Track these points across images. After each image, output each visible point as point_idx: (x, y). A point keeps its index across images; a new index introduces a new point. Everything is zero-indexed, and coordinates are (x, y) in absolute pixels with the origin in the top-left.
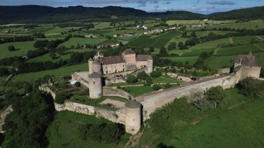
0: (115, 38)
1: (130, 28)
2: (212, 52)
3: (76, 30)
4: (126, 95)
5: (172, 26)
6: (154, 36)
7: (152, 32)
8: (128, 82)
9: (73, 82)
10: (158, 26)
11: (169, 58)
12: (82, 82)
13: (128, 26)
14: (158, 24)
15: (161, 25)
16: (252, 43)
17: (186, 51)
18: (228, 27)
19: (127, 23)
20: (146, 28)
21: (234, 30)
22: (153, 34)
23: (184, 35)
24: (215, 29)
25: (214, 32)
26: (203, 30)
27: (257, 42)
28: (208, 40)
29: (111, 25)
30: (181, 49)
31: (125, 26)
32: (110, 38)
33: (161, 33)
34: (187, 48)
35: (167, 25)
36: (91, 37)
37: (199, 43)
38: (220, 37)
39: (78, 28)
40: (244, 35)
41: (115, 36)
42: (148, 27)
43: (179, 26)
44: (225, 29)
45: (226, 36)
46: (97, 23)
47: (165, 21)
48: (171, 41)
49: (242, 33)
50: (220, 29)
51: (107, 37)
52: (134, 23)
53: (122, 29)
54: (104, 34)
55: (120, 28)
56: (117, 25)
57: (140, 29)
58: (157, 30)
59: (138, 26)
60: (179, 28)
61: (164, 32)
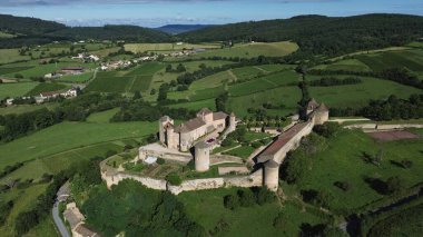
1: (66, 58)
5: (141, 55)
6: (123, 73)
7: (115, 66)
13: (60, 55)
14: (114, 50)
16: (259, 77)
18: (217, 55)
19: (54, 50)
20: (96, 59)
21: (225, 59)
22: (119, 69)
23: (169, 69)
24: (204, 59)
25: (205, 63)
26: (189, 60)
29: (22, 54)
31: (53, 56)
33: (130, 66)
35: (130, 53)
37: (194, 79)
40: (241, 66)
41: (49, 76)
42: (99, 56)
43: (153, 54)
44: (216, 59)
45: (223, 69)
47: (120, 45)
49: (238, 63)
50: (209, 59)
51: (34, 79)
52: (68, 50)
53: (52, 62)
54: (21, 73)
55: (48, 60)
56: (36, 55)
57: (88, 61)
58: (120, 62)
59: (80, 56)
60: (155, 57)
61: (133, 65)
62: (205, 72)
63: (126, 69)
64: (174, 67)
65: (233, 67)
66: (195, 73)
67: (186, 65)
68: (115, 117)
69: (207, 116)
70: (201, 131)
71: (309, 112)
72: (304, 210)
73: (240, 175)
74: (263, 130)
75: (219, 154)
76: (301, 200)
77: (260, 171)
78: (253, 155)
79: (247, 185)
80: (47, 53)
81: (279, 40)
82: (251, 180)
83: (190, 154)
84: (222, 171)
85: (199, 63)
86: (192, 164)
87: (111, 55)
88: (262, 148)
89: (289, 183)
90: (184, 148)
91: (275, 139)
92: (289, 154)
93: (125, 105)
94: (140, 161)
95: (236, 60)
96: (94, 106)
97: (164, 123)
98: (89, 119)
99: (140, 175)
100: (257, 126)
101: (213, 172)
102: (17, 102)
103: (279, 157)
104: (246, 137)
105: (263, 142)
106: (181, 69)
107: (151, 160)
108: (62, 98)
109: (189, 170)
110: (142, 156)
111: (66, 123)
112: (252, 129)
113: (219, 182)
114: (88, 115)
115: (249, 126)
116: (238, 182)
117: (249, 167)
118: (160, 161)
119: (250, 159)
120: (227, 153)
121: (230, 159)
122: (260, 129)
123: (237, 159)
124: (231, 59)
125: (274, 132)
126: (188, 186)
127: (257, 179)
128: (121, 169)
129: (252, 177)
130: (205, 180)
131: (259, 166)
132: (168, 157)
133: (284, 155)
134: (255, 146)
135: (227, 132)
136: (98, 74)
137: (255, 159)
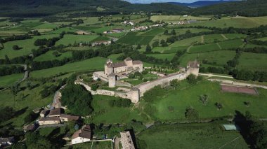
0: (106, 35)
1: (118, 23)
2: (186, 50)
3: (66, 26)
4: (129, 85)
5: (156, 23)
6: (140, 34)
7: (138, 29)
8: (130, 78)
9: (95, 78)
10: (144, 22)
11: (153, 56)
12: (101, 78)
13: (116, 22)
14: (143, 19)
15: (146, 21)
16: (215, 42)
17: (167, 48)
18: (202, 25)
19: (115, 18)
20: (132, 24)
21: (206, 28)
22: (140, 31)
23: (166, 33)
24: (191, 27)
25: (191, 30)
26: (182, 28)
27: (219, 41)
28: (185, 38)
29: (100, 20)
30: (163, 46)
31: (113, 22)
32: (101, 35)
33: (147, 30)
34: (167, 46)
35: (151, 21)
37: (177, 40)
38: (195, 35)
39: (68, 23)
41: (105, 32)
42: (134, 22)
43: (162, 22)
44: (200, 27)
45: (199, 35)
46: (85, 18)
47: (149, 16)
48: (155, 38)
49: (213, 31)
50: (195, 27)
51: (98, 34)
52: (121, 19)
54: (94, 30)
55: (109, 24)
56: (105, 20)
57: (127, 25)
58: (143, 27)
59: (125, 22)
60: (162, 25)
61: (149, 28)
62: (188, 35)
63: (143, 31)
64: (170, 32)
65: (205, 33)
66: (180, 36)
67: (176, 31)
80: (110, 20)
85: (187, 30)
87: (141, 22)
106: (174, 33)
136: (128, 33)
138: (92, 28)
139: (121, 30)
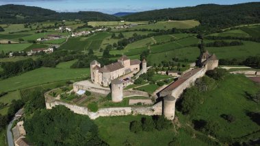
0: (41, 42)
1: (52, 30)
5: (97, 27)
6: (85, 38)
7: (80, 34)
10: (81, 27)
13: (48, 28)
18: (145, 28)
19: (45, 25)
20: (70, 30)
21: (150, 30)
22: (82, 36)
23: (113, 37)
24: (136, 30)
25: (137, 33)
29: (26, 27)
31: (44, 28)
32: (34, 42)
35: (90, 27)
36: (9, 43)
37: (129, 43)
38: (144, 37)
40: (161, 34)
41: (40, 40)
42: (71, 28)
43: (104, 27)
44: (144, 30)
45: (148, 36)
46: (6, 25)
47: (85, 22)
50: (140, 30)
51: (30, 42)
52: (54, 25)
53: (43, 32)
55: (40, 31)
56: (34, 27)
57: (64, 31)
58: (84, 32)
59: (60, 28)
61: (92, 33)
62: (136, 38)
63: (87, 36)
64: (117, 35)
65: (154, 35)
66: (130, 39)
67: (124, 34)
68: (74, 65)
69: (125, 62)
70: (120, 72)
71: (203, 60)
72: (194, 137)
73: (145, 106)
74: (167, 73)
75: (131, 89)
76: (192, 128)
77: (160, 103)
78: (157, 91)
79: (150, 114)
80: (41, 27)
81: (187, 19)
82: (153, 110)
83: (109, 89)
84: (132, 102)
85: (133, 33)
86: (110, 96)
87: (79, 28)
88: (165, 86)
89: (183, 113)
90: (106, 84)
91: (176, 80)
92: (185, 91)
93: (81, 57)
94: (73, 93)
95: (158, 31)
96: (62, 58)
97: (94, 66)
98: (58, 66)
99: (69, 103)
100: (163, 70)
101: (125, 103)
102: (16, 54)
103: (176, 93)
104: (154, 78)
105: (166, 82)
106: (121, 36)
107: (81, 93)
108: (44, 53)
109: (107, 101)
110: (75, 89)
111: (43, 68)
112: (159, 72)
113: (128, 110)
114: (57, 63)
115: (157, 70)
116: (143, 111)
117: (153, 100)
118: (88, 93)
119: (155, 94)
120: (137, 89)
121: (139, 93)
122: (165, 72)
123: (145, 94)
124: (154, 31)
125: (175, 75)
126: (104, 112)
127: (158, 109)
128: (58, 98)
129: (153, 107)
130: (117, 109)
131: (160, 99)
132: (93, 90)
133: (181, 92)
134: (160, 85)
135: (140, 74)
136: (69, 39)
137: (158, 94)
138: (18, 36)
139: (59, 37)
